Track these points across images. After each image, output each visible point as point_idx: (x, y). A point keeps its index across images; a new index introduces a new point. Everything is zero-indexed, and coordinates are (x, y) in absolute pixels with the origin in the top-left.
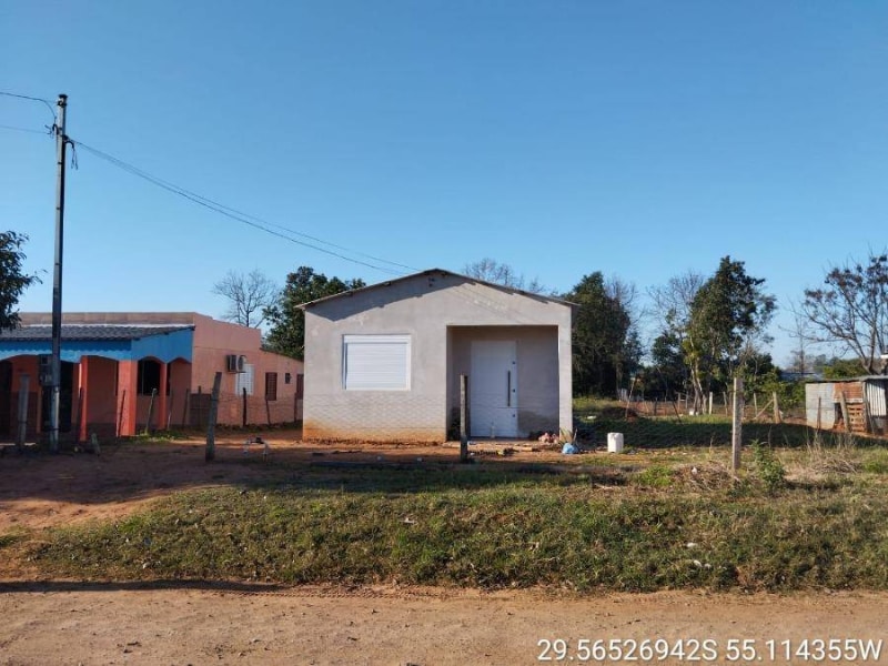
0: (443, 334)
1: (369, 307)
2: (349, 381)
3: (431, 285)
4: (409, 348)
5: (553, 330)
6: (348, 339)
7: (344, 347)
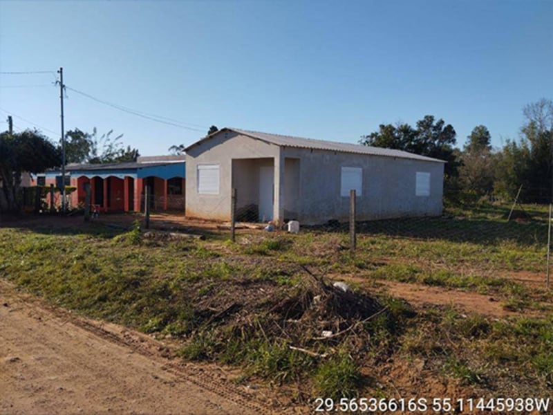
0: (230, 162)
1: (205, 151)
2: (200, 189)
3: (226, 137)
4: (218, 172)
5: (272, 160)
6: (199, 167)
7: (198, 170)
